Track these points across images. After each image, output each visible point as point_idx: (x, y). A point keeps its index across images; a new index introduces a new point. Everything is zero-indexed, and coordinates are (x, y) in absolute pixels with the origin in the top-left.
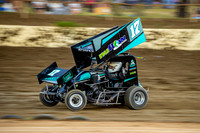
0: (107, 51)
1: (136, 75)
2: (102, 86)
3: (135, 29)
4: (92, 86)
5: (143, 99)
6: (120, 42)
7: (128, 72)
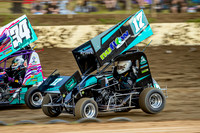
0: (109, 50)
1: (149, 72)
3: (138, 22)
4: (99, 90)
6: (123, 39)
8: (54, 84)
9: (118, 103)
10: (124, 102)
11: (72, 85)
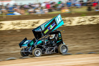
0: (48, 30)
2: (47, 46)
4: (43, 46)
5: (66, 50)
6: (53, 25)
7: (58, 38)
8: (25, 43)
9: (50, 51)
10: (52, 50)
11: (32, 44)
